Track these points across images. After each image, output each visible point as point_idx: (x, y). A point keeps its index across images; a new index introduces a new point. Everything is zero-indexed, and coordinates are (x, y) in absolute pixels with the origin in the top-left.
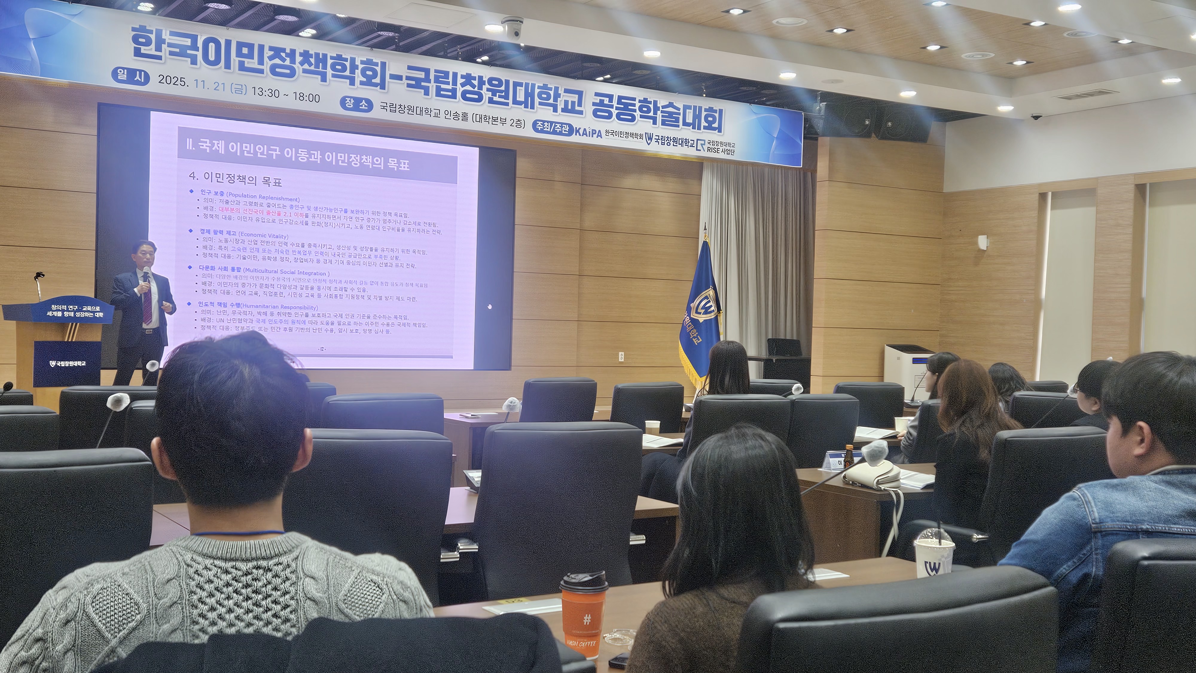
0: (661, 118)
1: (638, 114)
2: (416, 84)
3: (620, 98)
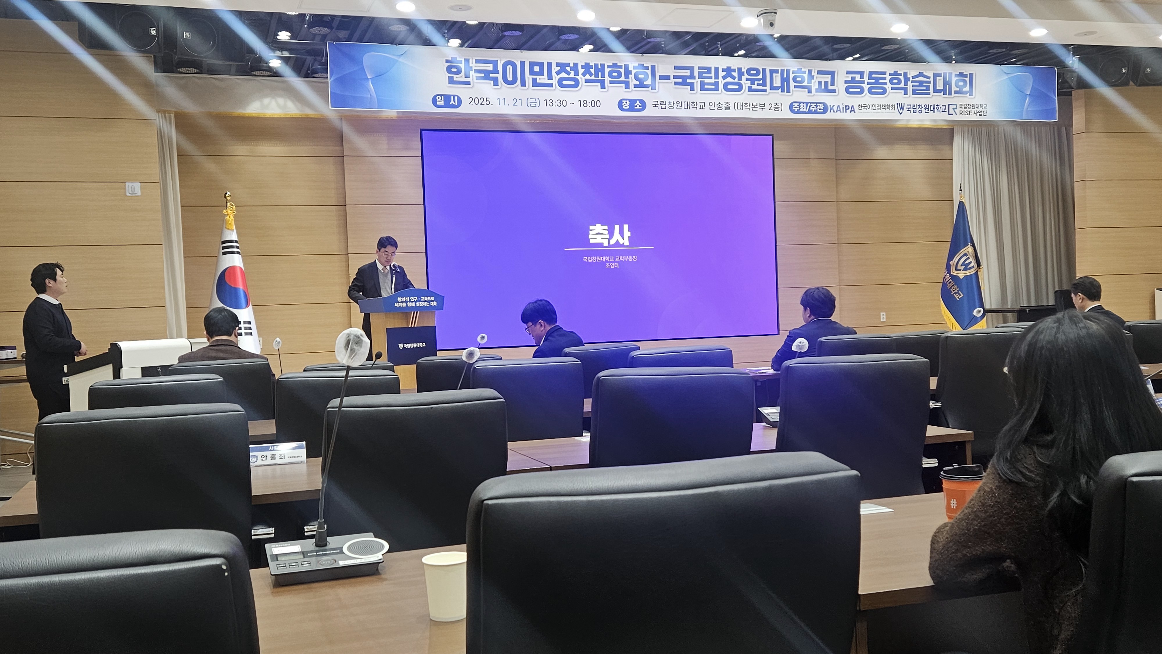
0: (912, 88)
1: (888, 86)
2: (683, 81)
3: (871, 73)
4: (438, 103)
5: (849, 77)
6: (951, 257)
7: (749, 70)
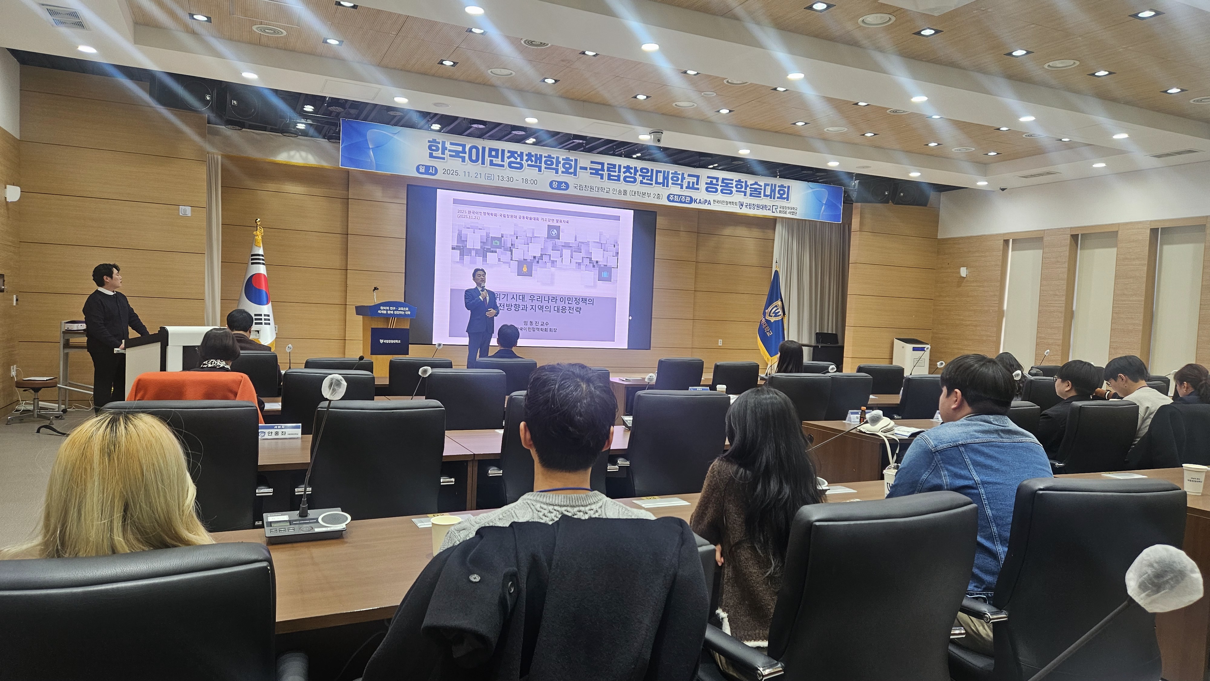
0: (749, 192)
1: (734, 189)
2: (596, 172)
3: (723, 179)
4: (420, 171)
5: (709, 181)
6: (767, 307)
7: (642, 169)
